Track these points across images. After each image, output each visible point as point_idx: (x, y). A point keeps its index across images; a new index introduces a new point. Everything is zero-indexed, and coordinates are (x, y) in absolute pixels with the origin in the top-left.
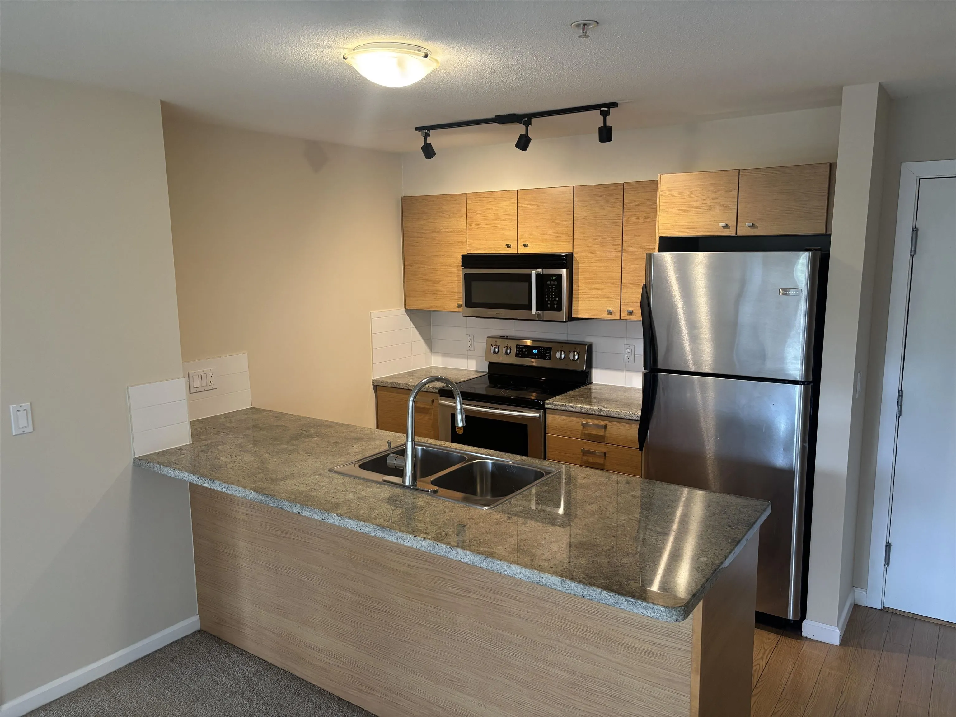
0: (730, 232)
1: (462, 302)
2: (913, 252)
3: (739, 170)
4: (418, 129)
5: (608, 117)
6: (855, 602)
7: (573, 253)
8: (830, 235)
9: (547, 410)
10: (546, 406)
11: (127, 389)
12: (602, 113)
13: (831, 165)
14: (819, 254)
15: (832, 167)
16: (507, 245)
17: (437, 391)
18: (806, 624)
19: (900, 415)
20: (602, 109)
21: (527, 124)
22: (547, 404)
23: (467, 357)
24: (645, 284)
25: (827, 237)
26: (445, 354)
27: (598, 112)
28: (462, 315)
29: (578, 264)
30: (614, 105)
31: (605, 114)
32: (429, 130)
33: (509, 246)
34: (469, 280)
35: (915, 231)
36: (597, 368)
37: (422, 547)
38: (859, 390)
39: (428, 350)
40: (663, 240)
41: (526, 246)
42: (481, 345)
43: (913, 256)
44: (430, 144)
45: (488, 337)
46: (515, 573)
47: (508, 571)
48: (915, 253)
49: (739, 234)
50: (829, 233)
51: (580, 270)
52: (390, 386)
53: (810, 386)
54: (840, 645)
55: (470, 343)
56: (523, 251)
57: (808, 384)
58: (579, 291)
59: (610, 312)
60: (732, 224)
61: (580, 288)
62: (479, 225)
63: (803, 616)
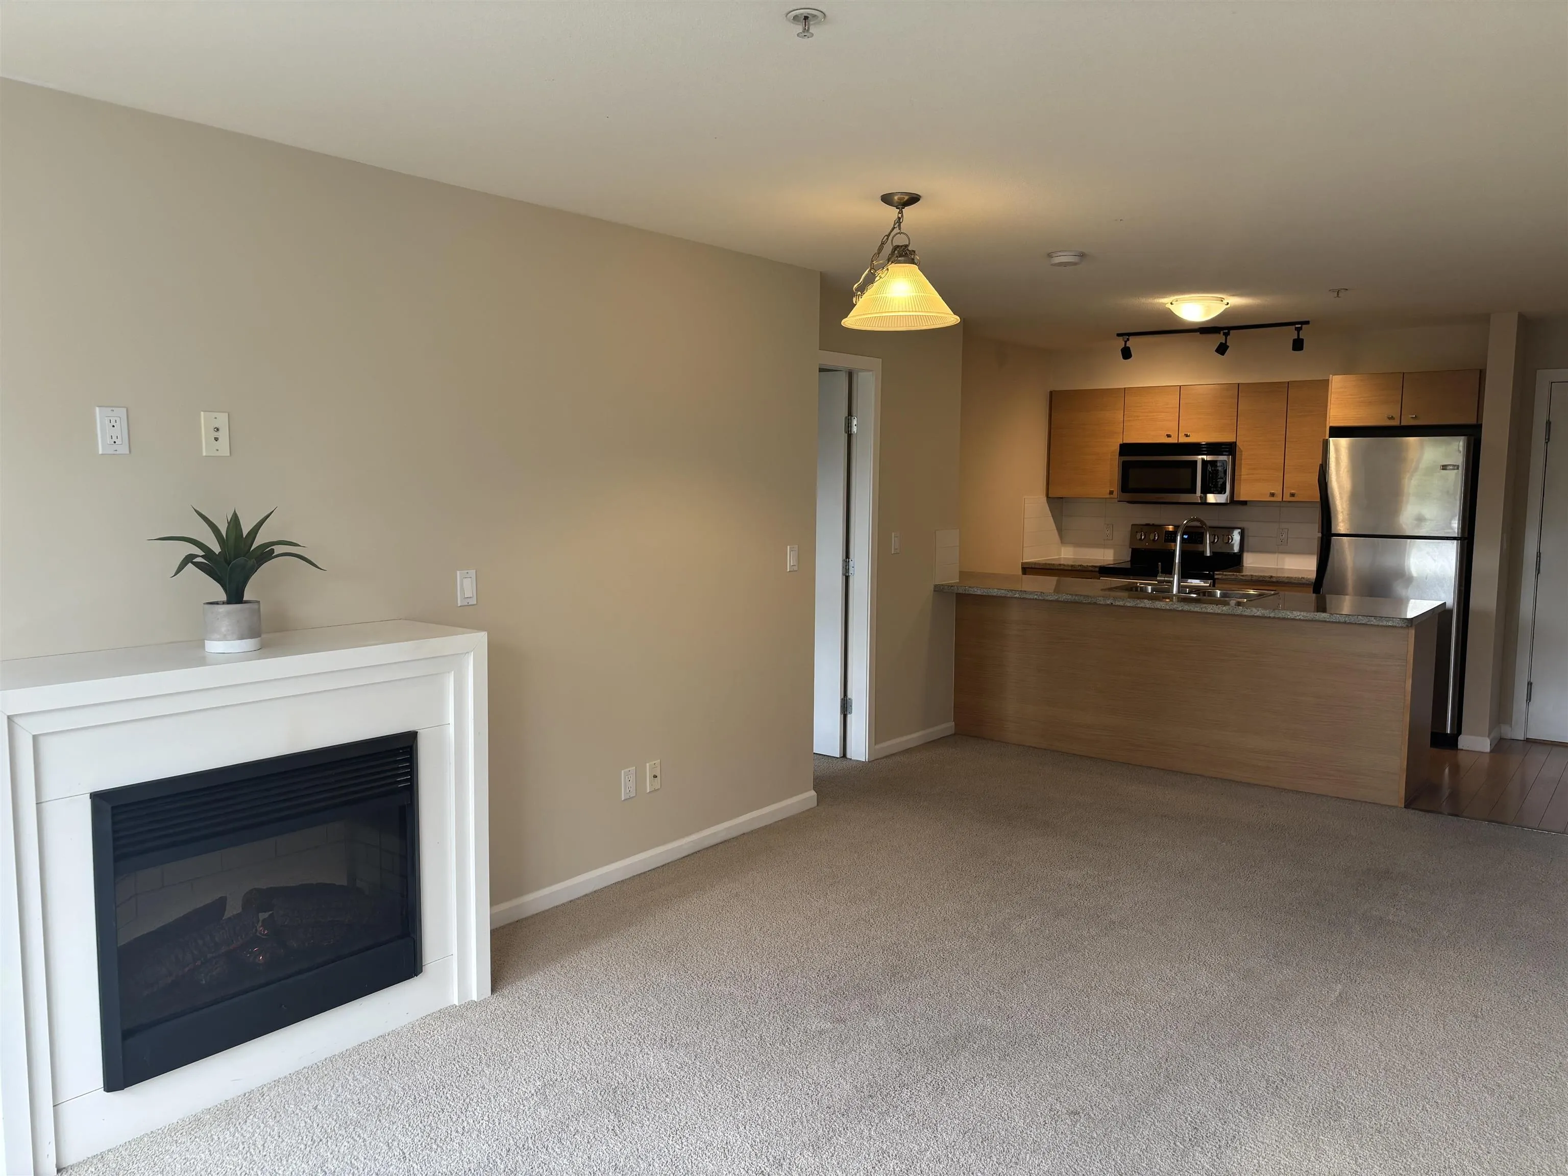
0: (1395, 423)
1: (1116, 487)
2: (1548, 440)
3: (1404, 373)
4: (1119, 335)
5: (1301, 332)
6: (1501, 736)
7: (1236, 442)
8: (1481, 425)
9: (1216, 580)
10: (1216, 577)
11: (935, 533)
12: (1296, 329)
13: (1481, 371)
14: (1473, 438)
15: (1482, 374)
16: (1167, 435)
17: (1097, 569)
18: (1462, 739)
19: (1539, 573)
20: (1297, 326)
21: (1226, 335)
22: (1217, 574)
23: (1105, 546)
24: (1322, 464)
25: (1480, 426)
26: (1078, 544)
27: (1293, 327)
28: (1116, 500)
29: (1242, 451)
30: (1307, 323)
31: (1298, 330)
32: (1129, 336)
33: (1169, 436)
34: (1126, 468)
35: (1549, 423)
36: (1248, 551)
37: (1223, 611)
38: (1505, 546)
39: (1060, 541)
40: (1331, 428)
41: (1187, 436)
42: (1122, 534)
43: (1547, 443)
44: (1129, 348)
45: (1132, 525)
46: (1296, 616)
47: (1291, 615)
48: (1549, 440)
49: (1402, 424)
50: (1479, 423)
51: (1243, 458)
52: (1042, 567)
53: (1466, 541)
54: (1491, 751)
55: (1109, 532)
56: (1183, 440)
57: (1464, 540)
58: (1242, 477)
59: (1272, 495)
60: (1397, 416)
61: (1242, 473)
62: (1138, 417)
63: (1459, 732)
